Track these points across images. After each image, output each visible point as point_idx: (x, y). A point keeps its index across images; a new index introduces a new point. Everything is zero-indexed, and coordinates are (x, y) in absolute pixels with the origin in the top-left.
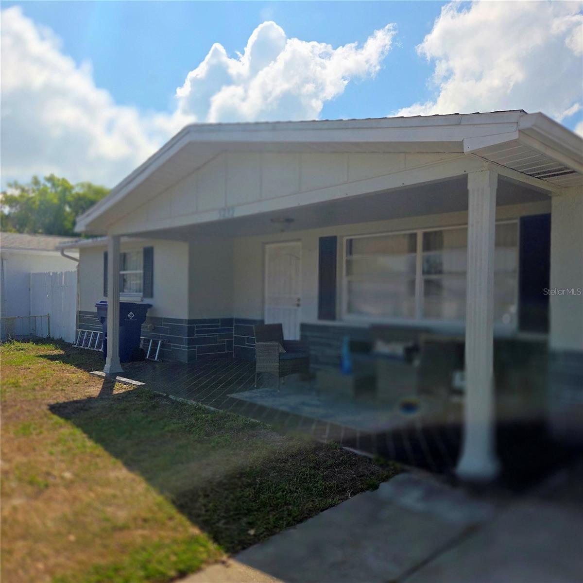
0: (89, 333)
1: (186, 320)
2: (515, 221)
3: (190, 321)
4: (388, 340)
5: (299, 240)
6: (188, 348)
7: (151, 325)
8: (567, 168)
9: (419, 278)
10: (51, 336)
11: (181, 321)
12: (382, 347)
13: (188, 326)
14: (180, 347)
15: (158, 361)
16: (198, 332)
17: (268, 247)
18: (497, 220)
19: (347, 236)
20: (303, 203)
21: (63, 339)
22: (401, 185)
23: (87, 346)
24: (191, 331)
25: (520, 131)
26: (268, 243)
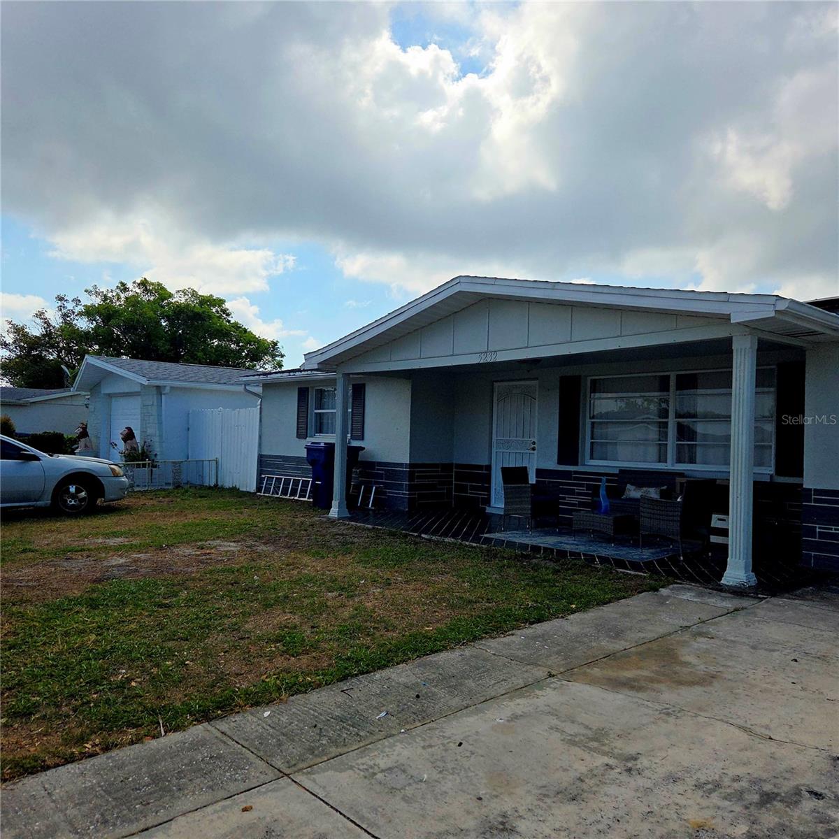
0: (279, 480)
1: (406, 464)
2: (772, 367)
3: (411, 465)
4: (639, 485)
5: (537, 379)
6: (409, 495)
7: (360, 469)
8: (815, 331)
9: (672, 422)
10: (220, 484)
11: (401, 465)
12: (633, 492)
13: (409, 471)
14: (399, 494)
15: (373, 508)
16: (419, 477)
17: (496, 384)
18: (757, 365)
19: (590, 376)
20: (573, 352)
21: (237, 487)
22: (672, 342)
23: (278, 494)
24: (411, 476)
25: (776, 311)
26: (496, 382)
